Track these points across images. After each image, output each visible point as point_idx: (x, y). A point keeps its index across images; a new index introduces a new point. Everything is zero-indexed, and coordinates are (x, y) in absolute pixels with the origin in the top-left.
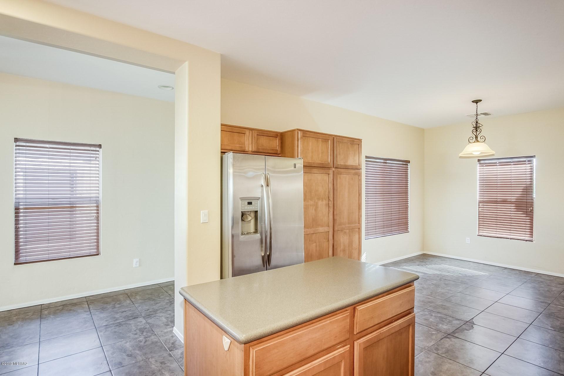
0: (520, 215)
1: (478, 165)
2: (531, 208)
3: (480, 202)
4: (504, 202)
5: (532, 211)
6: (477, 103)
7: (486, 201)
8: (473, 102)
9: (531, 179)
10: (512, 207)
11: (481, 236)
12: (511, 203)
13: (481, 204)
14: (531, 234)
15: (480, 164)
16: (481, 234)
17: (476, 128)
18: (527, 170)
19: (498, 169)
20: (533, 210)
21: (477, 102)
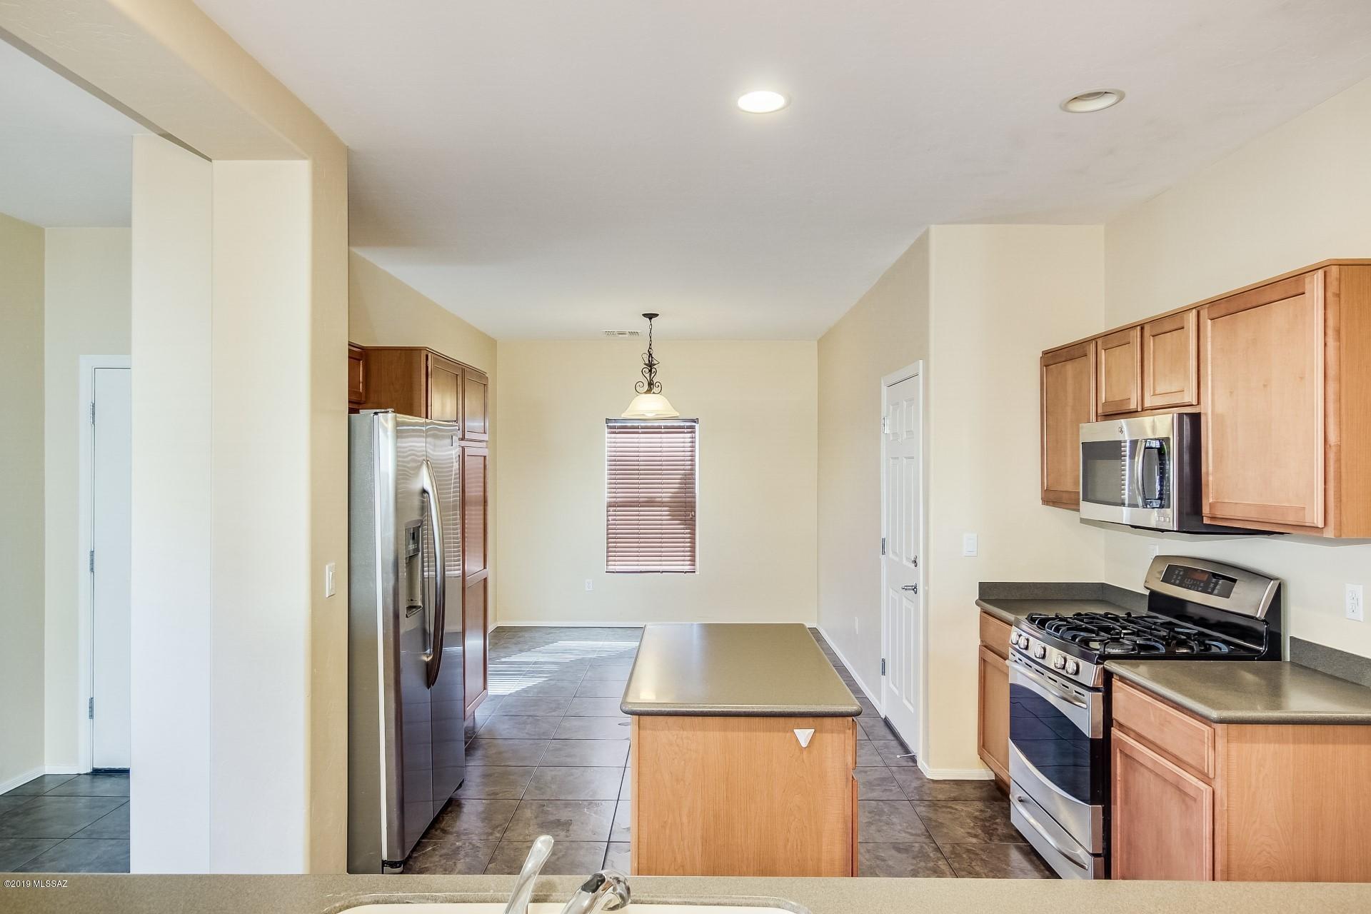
0: (677, 527)
1: (607, 430)
2: (693, 513)
3: (610, 505)
4: (651, 503)
5: (693, 519)
6: (650, 319)
7: (621, 502)
8: (644, 315)
9: (691, 460)
10: (665, 511)
11: (613, 572)
12: (662, 504)
13: (612, 509)
14: (693, 561)
15: (610, 427)
16: (611, 568)
17: (650, 366)
18: (686, 445)
19: (642, 440)
20: (695, 516)
21: (651, 316)
